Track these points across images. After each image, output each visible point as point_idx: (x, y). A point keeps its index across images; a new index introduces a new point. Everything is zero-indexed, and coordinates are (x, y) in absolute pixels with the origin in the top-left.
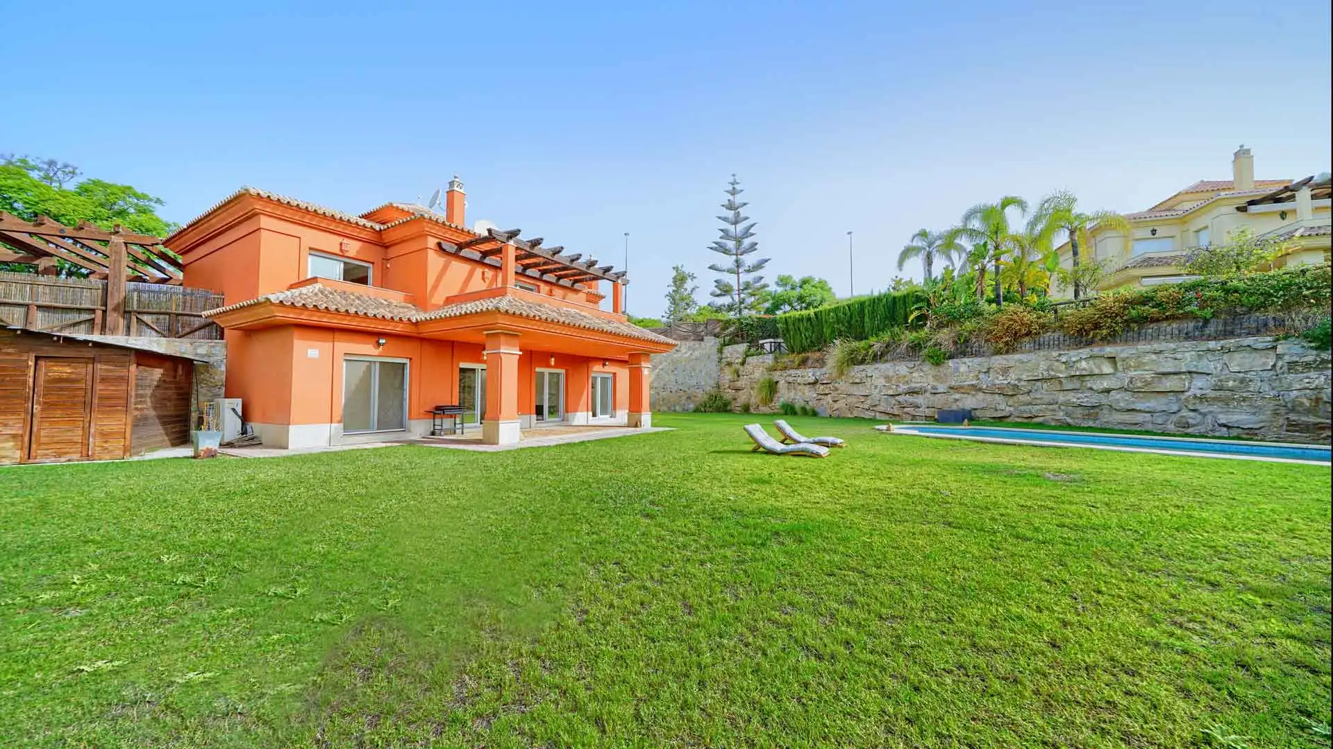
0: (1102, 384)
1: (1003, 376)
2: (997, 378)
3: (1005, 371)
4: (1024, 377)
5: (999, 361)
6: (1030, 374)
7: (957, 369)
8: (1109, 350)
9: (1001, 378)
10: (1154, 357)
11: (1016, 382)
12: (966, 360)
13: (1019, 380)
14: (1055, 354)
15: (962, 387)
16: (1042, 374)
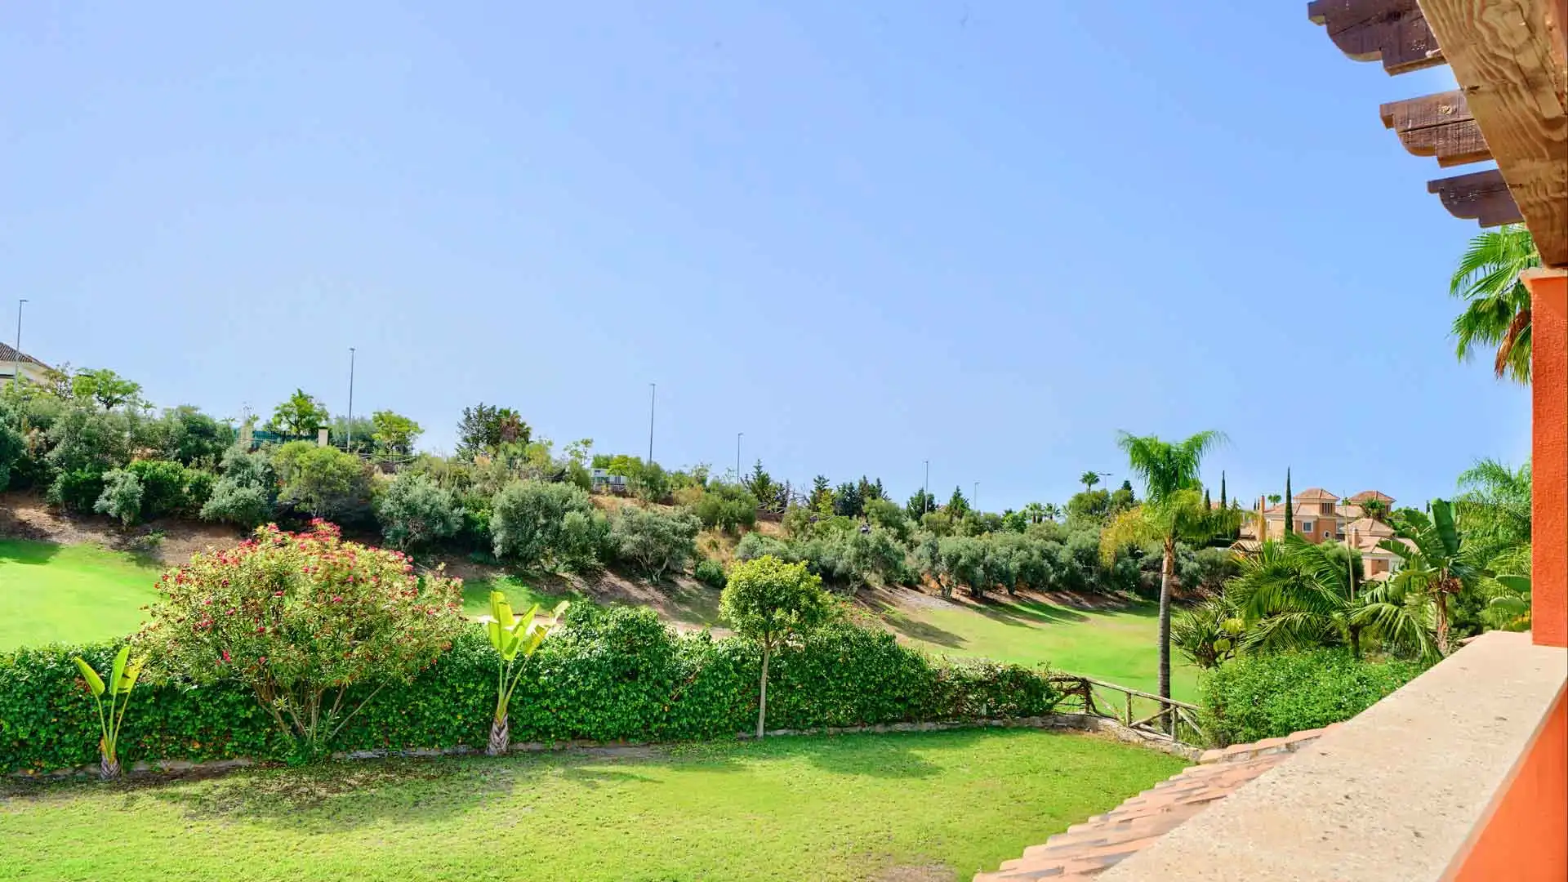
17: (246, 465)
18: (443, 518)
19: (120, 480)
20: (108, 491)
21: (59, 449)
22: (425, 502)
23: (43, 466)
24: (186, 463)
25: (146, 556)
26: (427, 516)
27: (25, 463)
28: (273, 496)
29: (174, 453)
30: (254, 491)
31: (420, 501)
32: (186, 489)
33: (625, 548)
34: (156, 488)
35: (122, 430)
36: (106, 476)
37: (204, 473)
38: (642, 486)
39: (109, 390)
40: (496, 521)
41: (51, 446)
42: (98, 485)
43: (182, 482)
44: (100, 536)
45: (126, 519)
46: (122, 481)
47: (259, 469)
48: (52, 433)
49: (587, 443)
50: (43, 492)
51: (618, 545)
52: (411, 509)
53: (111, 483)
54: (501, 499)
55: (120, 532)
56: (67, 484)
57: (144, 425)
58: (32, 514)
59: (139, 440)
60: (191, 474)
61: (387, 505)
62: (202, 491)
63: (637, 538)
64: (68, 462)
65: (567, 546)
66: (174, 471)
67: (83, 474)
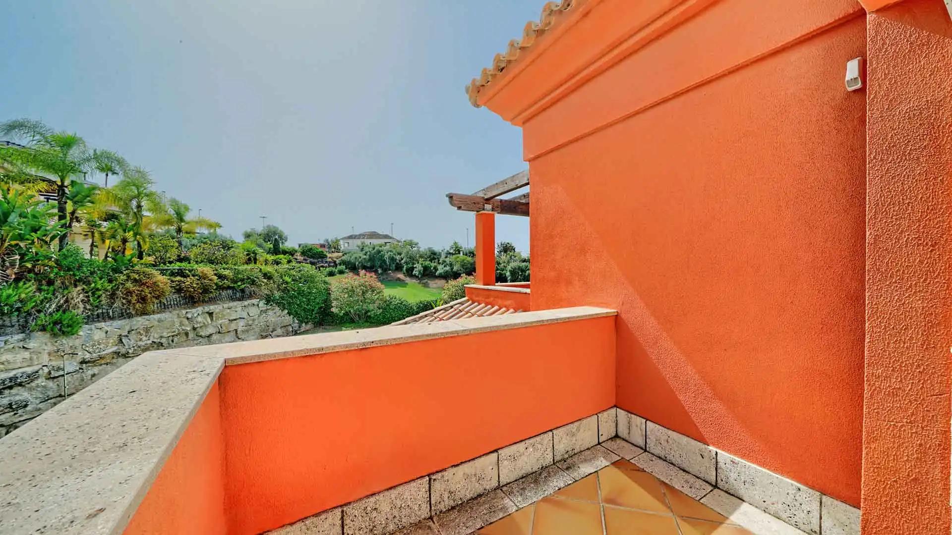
0: (208, 331)
1: (146, 336)
2: (141, 340)
3: (147, 330)
4: (165, 334)
5: (140, 322)
6: (169, 330)
7: (89, 336)
8: (212, 308)
9: (144, 338)
10: (228, 311)
11: (159, 341)
12: (102, 324)
13: (161, 337)
14: (184, 312)
15: (101, 358)
16: (179, 330)
17: (445, 262)
20: (415, 270)
21: (404, 260)
23: (401, 264)
24: (431, 262)
25: (426, 285)
27: (398, 263)
28: (452, 269)
29: (428, 259)
30: (448, 268)
34: (426, 268)
35: (416, 254)
36: (415, 266)
37: (436, 264)
39: (411, 244)
40: (508, 274)
41: (402, 259)
42: (413, 269)
43: (431, 267)
44: (415, 281)
45: (420, 276)
46: (418, 268)
47: (448, 263)
48: (402, 256)
50: (402, 270)
53: (416, 267)
54: (509, 268)
55: (419, 279)
56: (407, 268)
57: (421, 252)
58: (401, 276)
59: (420, 256)
60: (433, 264)
62: (436, 269)
64: (406, 263)
66: (429, 264)
67: (410, 266)
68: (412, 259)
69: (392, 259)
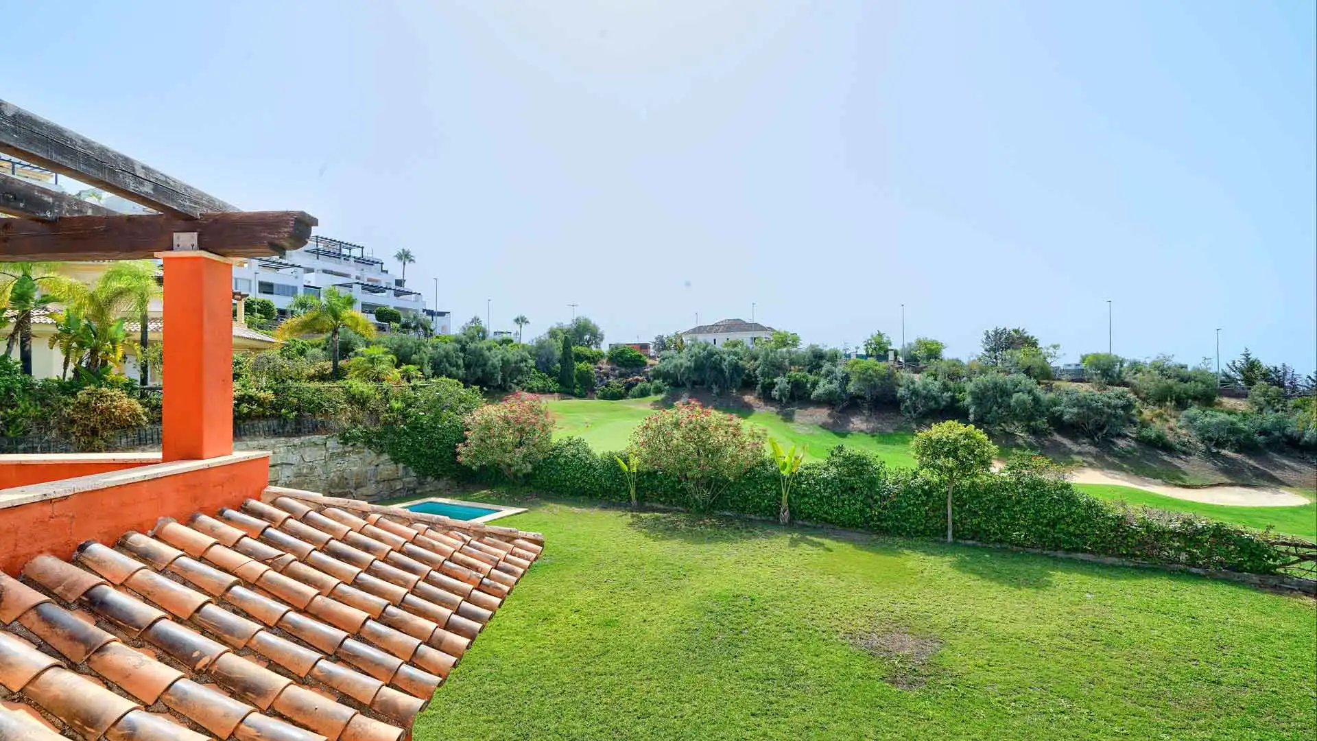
17: (833, 372)
18: (935, 398)
19: (779, 382)
20: (777, 387)
21: (760, 369)
22: (924, 389)
23: (756, 377)
24: (810, 373)
25: (789, 418)
26: (925, 397)
27: (749, 375)
28: (845, 389)
29: (807, 368)
30: (835, 386)
31: (921, 389)
32: (809, 386)
33: (1066, 417)
34: (797, 385)
35: (784, 359)
36: (775, 380)
37: (817, 378)
38: (1096, 374)
39: (784, 340)
40: (969, 400)
41: (757, 368)
42: (773, 385)
43: (807, 382)
45: (782, 400)
46: (781, 382)
47: (839, 375)
48: (758, 362)
49: (1055, 347)
50: (754, 388)
51: (1062, 415)
52: (915, 393)
53: (777, 383)
54: (972, 387)
55: (779, 407)
56: (763, 384)
57: (793, 356)
58: (749, 398)
59: (792, 363)
60: (812, 378)
61: (901, 392)
62: (814, 386)
63: (1075, 410)
64: (763, 374)
65: (1016, 415)
66: (803, 377)
67: (768, 381)
68: (777, 368)
69: (736, 369)
